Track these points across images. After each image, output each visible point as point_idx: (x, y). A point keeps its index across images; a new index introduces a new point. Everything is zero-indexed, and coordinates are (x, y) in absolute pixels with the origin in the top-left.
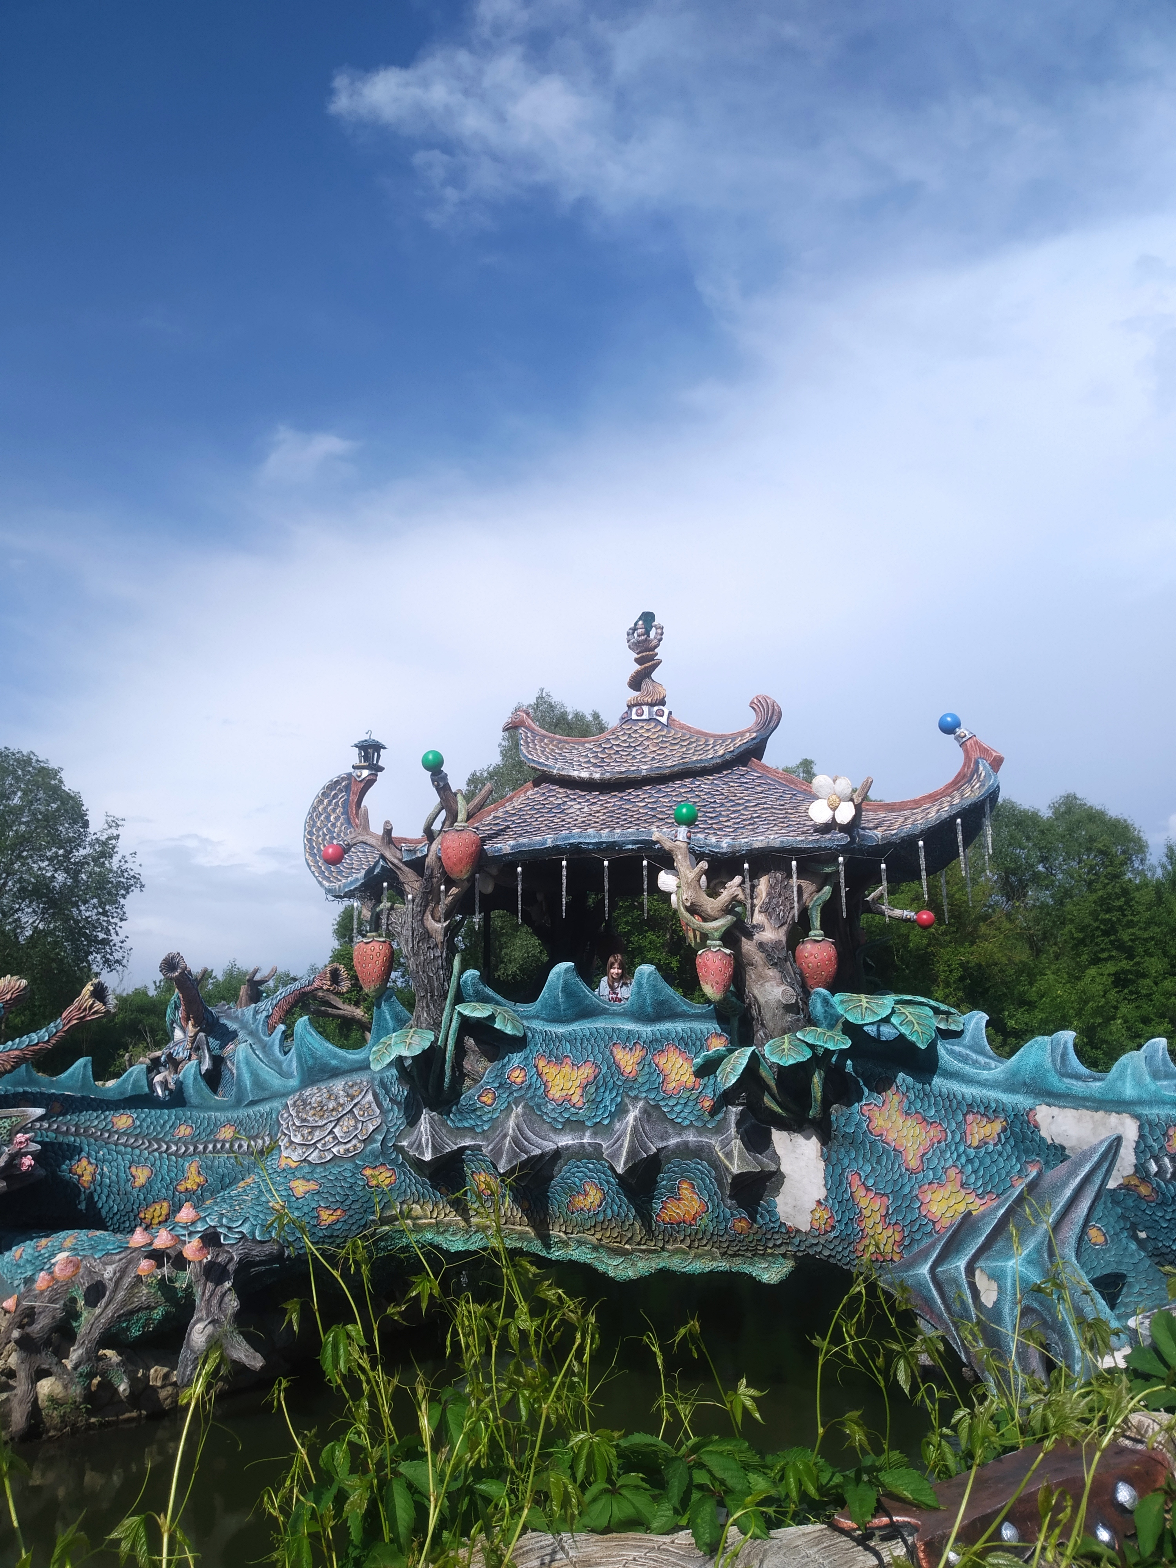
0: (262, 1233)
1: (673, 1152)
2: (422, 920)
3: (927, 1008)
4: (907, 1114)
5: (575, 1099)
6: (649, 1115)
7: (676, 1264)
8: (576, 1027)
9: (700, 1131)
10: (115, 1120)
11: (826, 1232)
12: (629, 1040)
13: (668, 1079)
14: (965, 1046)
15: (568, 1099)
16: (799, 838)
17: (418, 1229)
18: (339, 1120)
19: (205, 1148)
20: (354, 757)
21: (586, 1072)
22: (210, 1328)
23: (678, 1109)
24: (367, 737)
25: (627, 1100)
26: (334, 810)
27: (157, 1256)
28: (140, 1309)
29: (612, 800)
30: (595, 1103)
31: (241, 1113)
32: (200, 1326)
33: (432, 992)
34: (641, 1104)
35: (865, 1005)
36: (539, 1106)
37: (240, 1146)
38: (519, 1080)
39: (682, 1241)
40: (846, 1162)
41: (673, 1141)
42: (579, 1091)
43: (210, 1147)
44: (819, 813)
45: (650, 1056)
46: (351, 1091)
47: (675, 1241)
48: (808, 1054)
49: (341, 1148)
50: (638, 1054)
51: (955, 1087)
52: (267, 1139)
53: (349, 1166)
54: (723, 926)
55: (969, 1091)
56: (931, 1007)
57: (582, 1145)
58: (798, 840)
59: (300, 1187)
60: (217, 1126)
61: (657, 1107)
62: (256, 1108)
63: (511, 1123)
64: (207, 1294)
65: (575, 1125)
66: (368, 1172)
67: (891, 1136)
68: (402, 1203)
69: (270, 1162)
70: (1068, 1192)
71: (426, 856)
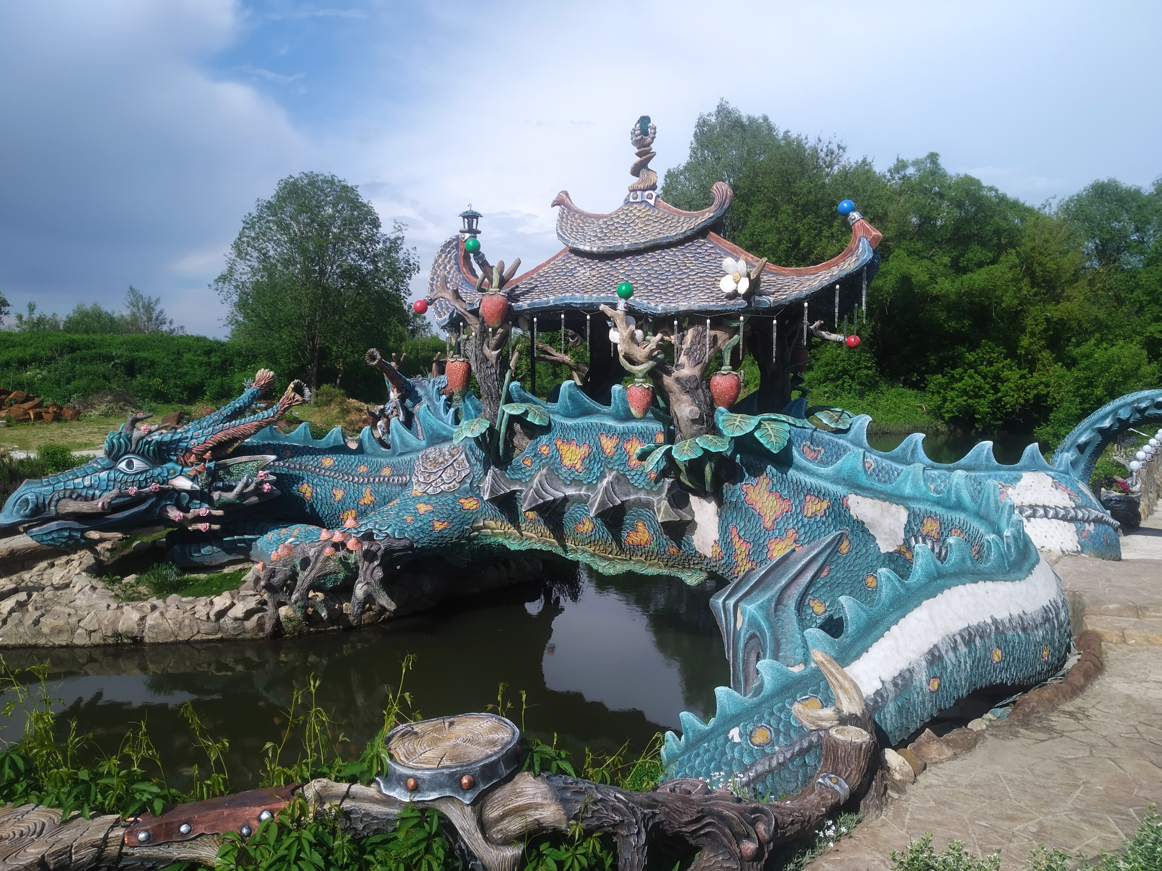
0: (400, 534)
1: (633, 503)
2: (482, 350)
3: (787, 425)
4: (770, 492)
5: (578, 467)
6: (619, 480)
7: (638, 569)
8: (579, 421)
9: (648, 493)
10: (323, 461)
11: (719, 560)
12: (610, 432)
13: (631, 459)
14: (847, 440)
15: (573, 466)
16: (712, 304)
17: (495, 535)
18: (445, 469)
19: (374, 480)
20: (460, 224)
21: (584, 450)
22: (366, 587)
23: (636, 477)
24: (468, 209)
25: (606, 470)
26: (449, 262)
27: (336, 546)
28: (330, 573)
29: (604, 267)
30: (589, 470)
31: (395, 460)
32: (360, 585)
33: (491, 395)
34: (614, 473)
35: (737, 423)
36: (557, 469)
37: (393, 480)
38: (546, 452)
39: (641, 556)
40: (730, 519)
41: (632, 497)
42: (580, 462)
43: (377, 479)
44: (727, 285)
45: (621, 443)
46: (453, 452)
47: (636, 555)
48: (700, 453)
49: (446, 486)
50: (615, 441)
51: (802, 477)
52: (408, 477)
53: (451, 497)
54: (645, 369)
55: (809, 480)
56: (790, 424)
57: (580, 495)
58: (712, 305)
59: (422, 508)
60: (381, 467)
61: (624, 475)
62: (403, 457)
63: (536, 480)
64: (365, 568)
65: (576, 482)
66: (462, 501)
67: (759, 506)
68: (484, 520)
69: (407, 492)
70: (799, 566)
71: (479, 308)
